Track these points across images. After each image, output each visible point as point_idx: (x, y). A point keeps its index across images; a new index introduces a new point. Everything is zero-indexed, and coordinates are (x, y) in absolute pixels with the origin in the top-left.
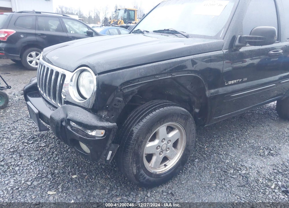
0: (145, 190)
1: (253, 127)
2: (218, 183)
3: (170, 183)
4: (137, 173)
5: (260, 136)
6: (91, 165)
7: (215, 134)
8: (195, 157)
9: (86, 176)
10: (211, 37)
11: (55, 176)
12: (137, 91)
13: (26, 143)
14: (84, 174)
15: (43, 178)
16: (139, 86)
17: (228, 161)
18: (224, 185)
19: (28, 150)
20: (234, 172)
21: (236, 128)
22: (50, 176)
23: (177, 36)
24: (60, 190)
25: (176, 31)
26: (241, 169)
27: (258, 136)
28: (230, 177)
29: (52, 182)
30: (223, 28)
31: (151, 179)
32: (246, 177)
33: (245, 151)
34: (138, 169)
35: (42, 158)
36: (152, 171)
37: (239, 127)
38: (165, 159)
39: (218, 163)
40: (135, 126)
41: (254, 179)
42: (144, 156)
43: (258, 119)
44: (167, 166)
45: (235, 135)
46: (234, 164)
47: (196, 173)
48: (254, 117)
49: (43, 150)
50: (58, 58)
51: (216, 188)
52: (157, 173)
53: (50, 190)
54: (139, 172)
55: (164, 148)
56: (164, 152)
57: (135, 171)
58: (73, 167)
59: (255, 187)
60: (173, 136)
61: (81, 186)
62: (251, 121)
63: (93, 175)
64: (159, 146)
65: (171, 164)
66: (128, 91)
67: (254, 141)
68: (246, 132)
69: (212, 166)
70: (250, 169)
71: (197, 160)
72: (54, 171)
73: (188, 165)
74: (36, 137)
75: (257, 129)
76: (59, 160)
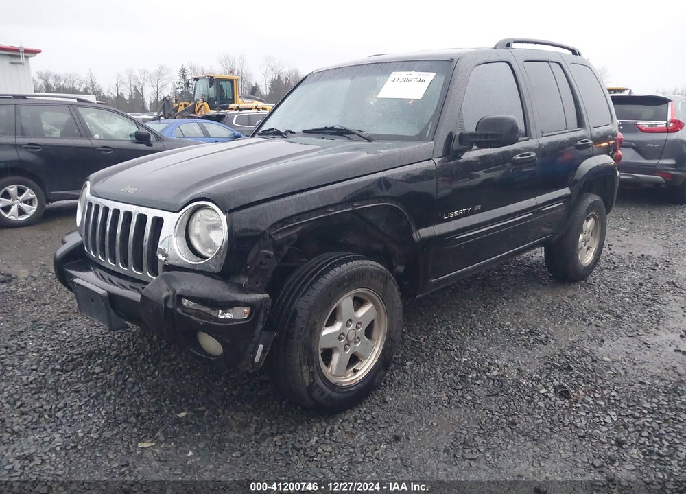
0: (323, 419)
1: (507, 299)
2: (452, 394)
3: (365, 404)
4: (311, 384)
5: (520, 314)
6: (208, 393)
7: (436, 317)
8: (405, 358)
9: (204, 411)
10: (411, 137)
11: (143, 418)
12: (296, 236)
13: (58, 370)
14: (201, 409)
15: (121, 424)
16: (300, 228)
17: (466, 359)
18: (463, 396)
19: (68, 383)
20: (477, 376)
21: (475, 303)
22: (133, 419)
23: (350, 139)
24: (162, 438)
25: (348, 130)
26: (489, 369)
27: (516, 314)
28: (472, 383)
29: (140, 429)
30: (430, 121)
31: (334, 394)
32: (500, 380)
33: (494, 342)
34: (312, 374)
35: (104, 393)
36: (334, 380)
37: (480, 301)
38: (354, 359)
39: (449, 364)
40: (302, 296)
41: (514, 382)
42: (320, 352)
43: (515, 285)
44: (358, 371)
45: (473, 315)
46: (476, 363)
47: (411, 384)
48: (507, 282)
49: (102, 378)
50: (136, 189)
51: (449, 403)
52: (344, 385)
53: (141, 441)
54: (314, 381)
55: (351, 338)
56: (352, 344)
57: (307, 380)
58: (175, 401)
59: (515, 393)
60: (364, 315)
61: (198, 428)
62: (503, 289)
63: (218, 407)
64: (343, 334)
65: (365, 368)
66: (283, 237)
67: (509, 323)
68: (494, 310)
69: (438, 370)
70: (506, 369)
71: (409, 363)
72: (138, 411)
73: (394, 372)
74: (77, 358)
75: (513, 302)
76: (142, 392)
